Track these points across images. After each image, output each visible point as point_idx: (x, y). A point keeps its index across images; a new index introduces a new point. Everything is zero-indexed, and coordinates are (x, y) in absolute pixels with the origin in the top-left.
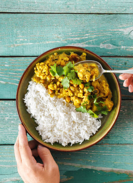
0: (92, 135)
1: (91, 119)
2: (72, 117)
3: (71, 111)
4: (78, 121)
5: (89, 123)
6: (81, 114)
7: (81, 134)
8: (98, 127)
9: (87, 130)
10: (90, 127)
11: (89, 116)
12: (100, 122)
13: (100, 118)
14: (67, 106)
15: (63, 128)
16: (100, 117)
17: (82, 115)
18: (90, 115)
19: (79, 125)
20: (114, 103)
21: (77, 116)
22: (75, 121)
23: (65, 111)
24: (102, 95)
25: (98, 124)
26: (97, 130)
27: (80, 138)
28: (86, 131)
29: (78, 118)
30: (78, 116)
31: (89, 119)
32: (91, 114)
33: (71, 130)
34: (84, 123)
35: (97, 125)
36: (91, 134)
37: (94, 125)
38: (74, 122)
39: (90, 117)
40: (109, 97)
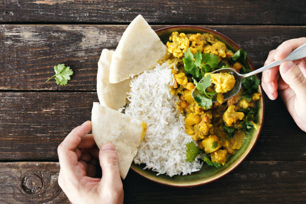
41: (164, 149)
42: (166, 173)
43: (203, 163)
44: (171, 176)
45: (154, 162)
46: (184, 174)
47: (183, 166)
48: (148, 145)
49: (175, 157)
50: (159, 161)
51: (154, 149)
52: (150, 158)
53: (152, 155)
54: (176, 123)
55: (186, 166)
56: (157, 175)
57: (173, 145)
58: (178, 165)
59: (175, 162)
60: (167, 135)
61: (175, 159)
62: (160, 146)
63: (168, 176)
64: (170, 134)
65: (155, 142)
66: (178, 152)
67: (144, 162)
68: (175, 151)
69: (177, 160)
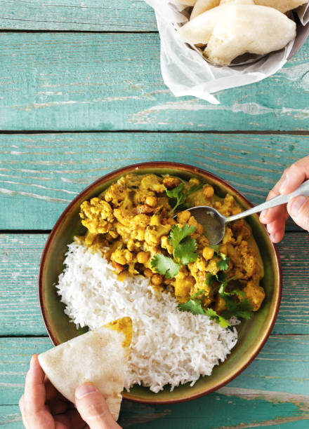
0: (218, 364)
1: (212, 328)
2: (170, 324)
3: (166, 312)
4: (183, 333)
5: (209, 338)
6: (189, 318)
7: (192, 364)
8: (232, 345)
9: (205, 353)
10: (213, 346)
11: (209, 322)
12: (235, 334)
13: (234, 323)
14: (158, 301)
15: (151, 352)
16: (234, 321)
17: (192, 320)
18: (210, 319)
19: (187, 343)
20: (265, 291)
21: (180, 323)
22: (177, 334)
23: (153, 311)
24: (239, 275)
25: (231, 339)
26: (229, 353)
27: (191, 371)
28: (204, 357)
29: (183, 327)
30: (184, 323)
31: (209, 328)
32: (212, 317)
33: (169, 354)
34: (198, 336)
35: (227, 342)
36: (215, 362)
37: (221, 342)
38: (174, 336)
39: (211, 324)
40: (254, 278)
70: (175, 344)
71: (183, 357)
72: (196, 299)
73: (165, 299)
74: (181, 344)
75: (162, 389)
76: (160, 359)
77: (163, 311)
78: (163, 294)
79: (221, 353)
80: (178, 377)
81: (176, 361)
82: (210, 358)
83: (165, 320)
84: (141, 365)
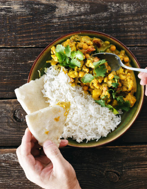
0: (110, 132)
1: (109, 114)
2: (90, 110)
3: (88, 104)
4: (96, 115)
5: (108, 119)
6: (99, 108)
7: (98, 130)
8: (118, 123)
9: (105, 125)
10: (109, 123)
11: (108, 111)
12: (120, 118)
13: (120, 113)
14: (86, 99)
15: (79, 122)
17: (100, 109)
18: (109, 110)
19: (96, 120)
21: (95, 110)
22: (93, 115)
23: (83, 103)
24: (125, 89)
25: (118, 121)
26: (116, 127)
27: (97, 134)
28: (104, 127)
29: (96, 112)
30: (96, 110)
31: (108, 114)
32: (110, 109)
33: (87, 124)
34: (102, 118)
35: (116, 121)
36: (109, 131)
37: (113, 121)
38: (91, 116)
39: (109, 112)
40: (132, 92)
41: (91, 123)
42: (102, 137)
43: (120, 116)
44: (106, 136)
45: (90, 134)
46: (113, 130)
47: (109, 125)
48: (80, 127)
49: (101, 123)
50: (93, 132)
51: (85, 126)
52: (86, 133)
53: (86, 131)
54: (88, 102)
55: (111, 125)
56: (97, 141)
57: (95, 117)
58: (106, 127)
59: (103, 127)
60: (87, 113)
61: (101, 125)
62: (87, 123)
63: (104, 137)
64: (89, 111)
65: (83, 122)
66: (101, 119)
67: (84, 138)
68: (98, 119)
69: (103, 124)
70: (91, 120)
71: (94, 127)
72: (103, 100)
73: (88, 98)
74: (94, 120)
75: (82, 141)
76: (83, 126)
77: (87, 103)
78: (88, 95)
79: (113, 126)
80: (91, 136)
81: (90, 128)
82: (107, 128)
83: (87, 108)
84: (73, 128)
